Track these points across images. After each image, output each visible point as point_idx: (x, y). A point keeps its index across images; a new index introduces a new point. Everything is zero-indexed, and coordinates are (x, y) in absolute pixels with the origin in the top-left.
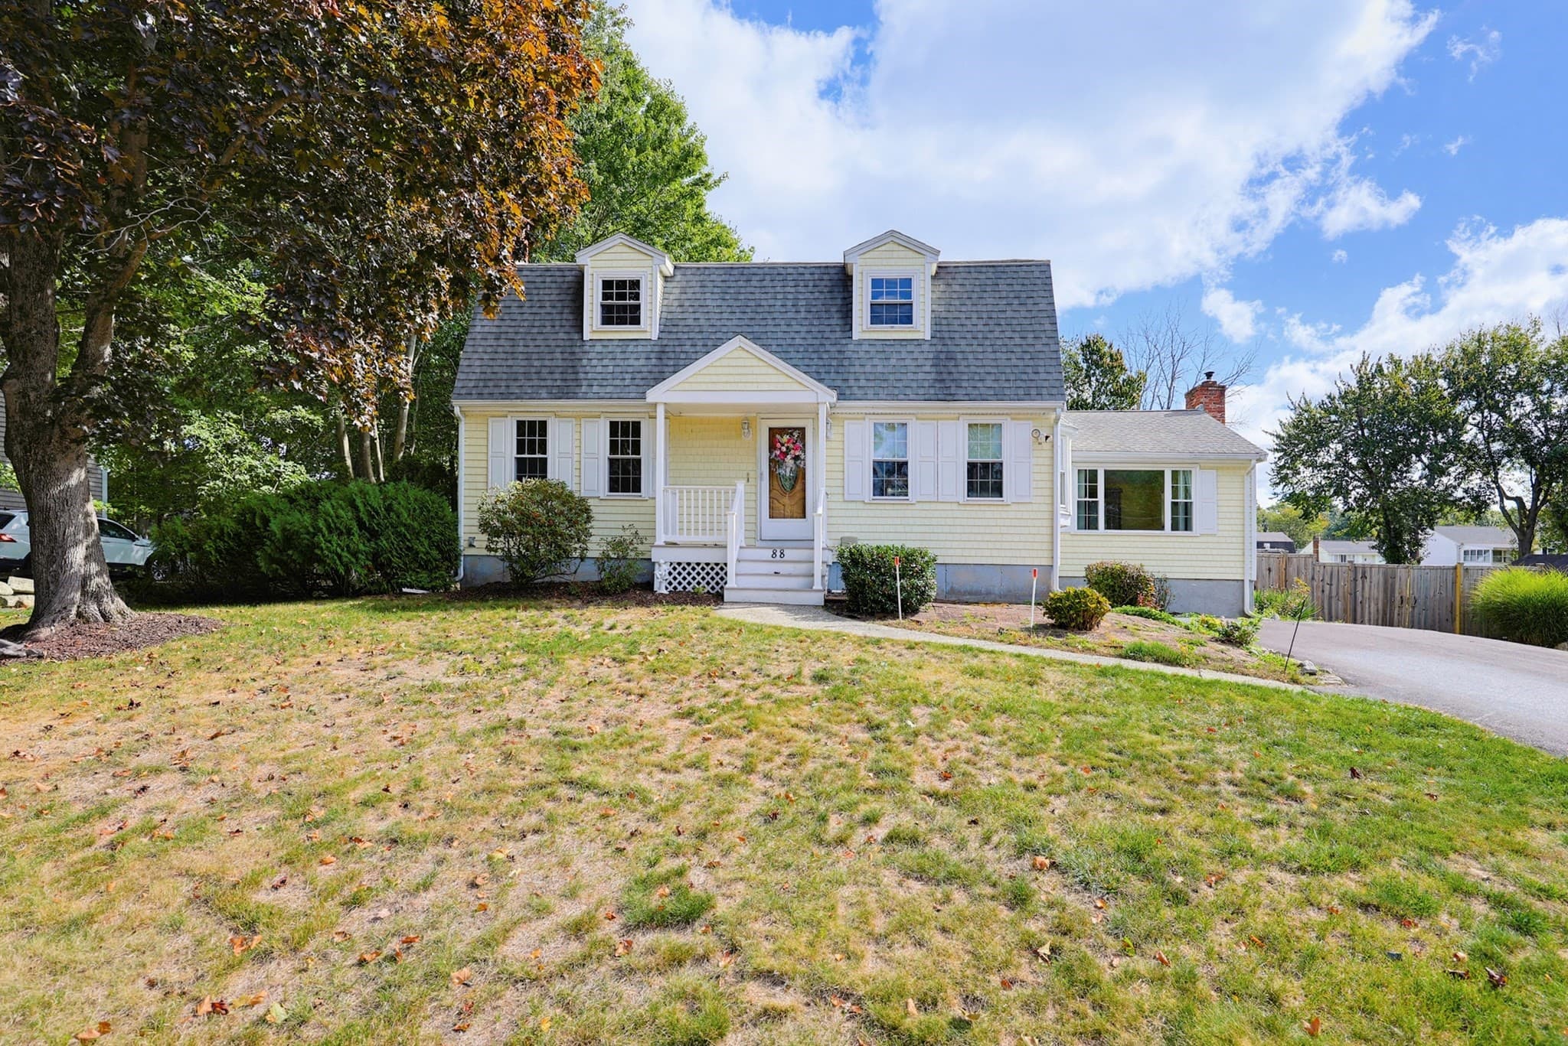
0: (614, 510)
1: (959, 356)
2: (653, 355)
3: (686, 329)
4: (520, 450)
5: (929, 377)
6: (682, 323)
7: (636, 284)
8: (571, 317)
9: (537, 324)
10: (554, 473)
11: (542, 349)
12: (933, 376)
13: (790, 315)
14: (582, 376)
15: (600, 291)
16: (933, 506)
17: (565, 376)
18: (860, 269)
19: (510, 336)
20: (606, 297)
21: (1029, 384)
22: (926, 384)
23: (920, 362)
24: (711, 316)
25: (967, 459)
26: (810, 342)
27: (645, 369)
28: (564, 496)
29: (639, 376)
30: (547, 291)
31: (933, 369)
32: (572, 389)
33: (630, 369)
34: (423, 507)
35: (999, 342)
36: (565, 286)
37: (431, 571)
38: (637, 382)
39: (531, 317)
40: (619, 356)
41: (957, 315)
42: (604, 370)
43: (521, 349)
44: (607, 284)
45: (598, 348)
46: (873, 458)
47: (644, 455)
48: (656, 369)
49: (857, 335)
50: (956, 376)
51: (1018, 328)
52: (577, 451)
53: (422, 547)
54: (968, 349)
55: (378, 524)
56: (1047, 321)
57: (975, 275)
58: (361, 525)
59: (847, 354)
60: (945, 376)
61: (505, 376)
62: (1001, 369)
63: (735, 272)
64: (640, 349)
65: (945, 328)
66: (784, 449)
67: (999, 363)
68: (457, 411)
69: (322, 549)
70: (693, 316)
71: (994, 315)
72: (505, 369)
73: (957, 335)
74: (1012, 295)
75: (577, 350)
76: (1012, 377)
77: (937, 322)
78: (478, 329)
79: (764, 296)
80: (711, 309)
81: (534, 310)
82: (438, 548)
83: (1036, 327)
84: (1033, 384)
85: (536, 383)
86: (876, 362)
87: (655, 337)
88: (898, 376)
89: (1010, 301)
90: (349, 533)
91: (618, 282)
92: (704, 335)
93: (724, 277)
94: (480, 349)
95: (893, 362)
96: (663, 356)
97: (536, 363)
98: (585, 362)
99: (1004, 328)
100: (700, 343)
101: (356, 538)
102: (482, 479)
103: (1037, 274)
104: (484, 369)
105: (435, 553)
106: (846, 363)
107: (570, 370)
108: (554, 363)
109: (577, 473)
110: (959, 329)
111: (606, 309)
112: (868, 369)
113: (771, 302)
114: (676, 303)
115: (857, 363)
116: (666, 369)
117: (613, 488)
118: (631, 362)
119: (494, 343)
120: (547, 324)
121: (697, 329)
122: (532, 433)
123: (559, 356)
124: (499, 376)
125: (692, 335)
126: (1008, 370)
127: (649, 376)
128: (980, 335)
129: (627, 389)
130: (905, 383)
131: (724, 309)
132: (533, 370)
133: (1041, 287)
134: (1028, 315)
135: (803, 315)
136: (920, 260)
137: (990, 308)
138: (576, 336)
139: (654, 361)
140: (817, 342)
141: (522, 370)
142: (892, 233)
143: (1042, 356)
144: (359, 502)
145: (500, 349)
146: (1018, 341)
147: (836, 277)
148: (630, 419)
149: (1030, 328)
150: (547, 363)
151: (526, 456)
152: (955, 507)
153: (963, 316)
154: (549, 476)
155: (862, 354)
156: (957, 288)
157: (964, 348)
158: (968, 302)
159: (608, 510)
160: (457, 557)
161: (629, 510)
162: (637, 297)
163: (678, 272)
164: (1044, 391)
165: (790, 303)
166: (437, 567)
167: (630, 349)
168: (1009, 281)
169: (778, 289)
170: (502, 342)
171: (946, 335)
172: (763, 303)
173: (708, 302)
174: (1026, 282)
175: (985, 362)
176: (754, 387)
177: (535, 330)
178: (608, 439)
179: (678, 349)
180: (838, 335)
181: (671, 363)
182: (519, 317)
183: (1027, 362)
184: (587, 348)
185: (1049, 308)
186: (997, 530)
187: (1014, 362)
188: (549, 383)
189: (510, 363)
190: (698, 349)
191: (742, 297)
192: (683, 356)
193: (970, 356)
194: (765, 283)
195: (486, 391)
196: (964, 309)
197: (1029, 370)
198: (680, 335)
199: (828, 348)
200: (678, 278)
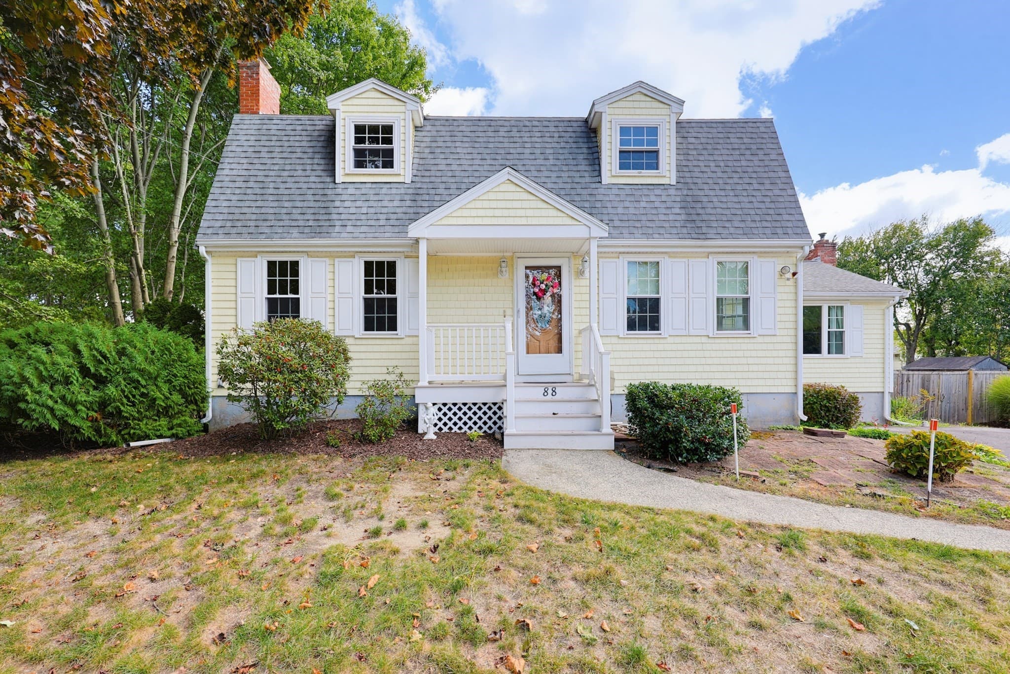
0: (370, 348)
1: (705, 199)
2: (407, 197)
3: (439, 174)
4: (271, 290)
5: (678, 218)
6: (435, 168)
7: (388, 129)
8: (322, 162)
9: (288, 167)
10: (307, 313)
11: (292, 191)
12: (683, 217)
13: (539, 162)
14: (335, 217)
15: (353, 135)
16: (684, 340)
17: (317, 217)
18: (609, 119)
19: (259, 179)
20: (359, 140)
21: (774, 224)
22: (678, 224)
23: (669, 205)
24: (462, 162)
25: (716, 295)
26: (561, 186)
27: (398, 210)
28: (317, 336)
29: (395, 216)
30: (298, 138)
31: (683, 211)
32: (324, 229)
33: (384, 210)
34: (165, 349)
35: (739, 187)
36: (316, 133)
37: (171, 417)
38: (392, 222)
39: (281, 162)
40: (372, 198)
41: (695, 163)
42: (358, 211)
43: (271, 191)
44: (359, 129)
45: (351, 190)
46: (627, 295)
47: (401, 294)
48: (411, 210)
49: (606, 179)
50: (705, 217)
51: (754, 175)
52: (330, 290)
53: (160, 393)
54: (712, 193)
55: (107, 370)
56: (780, 169)
57: (706, 129)
58: (84, 371)
59: (599, 197)
60: (695, 217)
61: (254, 217)
62: (746, 211)
63: (483, 123)
64: (394, 191)
65: (687, 175)
66: (543, 286)
67: (743, 205)
68: (202, 250)
69: (27, 402)
70: (444, 162)
71: (730, 164)
72: (254, 210)
73: (699, 181)
74: (743, 147)
75: (329, 192)
76: (757, 218)
77: (680, 168)
78: (226, 172)
79: (512, 145)
80: (462, 156)
81: (285, 155)
82: (181, 392)
83: (772, 174)
84: (778, 224)
85: (287, 223)
86: (627, 204)
87: (408, 181)
88: (650, 217)
89: (742, 152)
90: (67, 381)
91: (370, 127)
92: (457, 180)
93: (472, 129)
94: (229, 191)
95: (643, 204)
96: (417, 198)
97: (286, 204)
98: (337, 204)
99: (742, 175)
100: (454, 186)
101: (75, 388)
102: (233, 319)
103: (762, 129)
104: (232, 210)
105: (176, 397)
106: (598, 205)
107: (323, 211)
108: (305, 204)
109: (330, 312)
110: (700, 175)
111: (358, 153)
112: (620, 210)
113: (520, 150)
114: (427, 150)
115: (609, 205)
116: (420, 210)
117: (369, 326)
118: (385, 203)
119: (244, 185)
120: (298, 167)
121: (450, 174)
122: (283, 273)
123: (311, 198)
124: (248, 217)
125: (444, 179)
126: (752, 212)
127: (404, 216)
128: (720, 181)
129: (382, 229)
130: (658, 224)
131: (475, 156)
132: (284, 211)
133: (769, 140)
134: (761, 164)
135: (552, 162)
136: (665, 110)
137: (725, 158)
138: (328, 179)
139: (408, 203)
140: (569, 186)
141: (272, 211)
142: (640, 84)
143: (781, 199)
144: (82, 347)
145: (249, 191)
146: (756, 186)
147: (579, 129)
148: (385, 258)
149: (766, 175)
150: (299, 204)
151: (277, 296)
152: (704, 340)
153: (701, 164)
154: (302, 314)
155: (612, 198)
156: (693, 140)
157: (707, 192)
158: (704, 152)
159: (363, 348)
160: (204, 399)
161: (384, 348)
162: (389, 141)
163: (427, 123)
164: (790, 231)
165: (538, 151)
166: (180, 412)
167: (384, 191)
168: (739, 135)
169: (526, 139)
170: (251, 184)
171: (689, 180)
172: (512, 151)
173: (459, 150)
174: (754, 136)
175: (730, 205)
176: (524, 221)
177: (286, 173)
178: (363, 278)
179: (432, 192)
180: (588, 180)
181: (426, 204)
182: (269, 161)
183: (768, 205)
184: (339, 191)
185: (780, 158)
186: (744, 361)
187: (756, 205)
188: (301, 223)
189: (259, 204)
190: (451, 192)
191: (491, 145)
192: (437, 198)
193: (715, 199)
194: (512, 134)
195: (234, 230)
196: (701, 158)
197: (771, 212)
198: (433, 179)
199: (579, 191)
200: (428, 128)
